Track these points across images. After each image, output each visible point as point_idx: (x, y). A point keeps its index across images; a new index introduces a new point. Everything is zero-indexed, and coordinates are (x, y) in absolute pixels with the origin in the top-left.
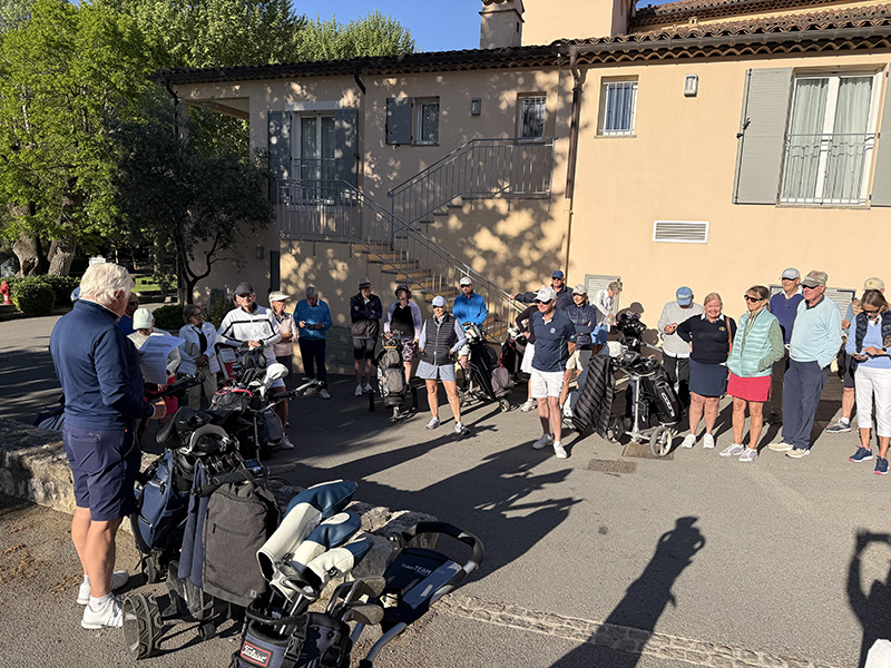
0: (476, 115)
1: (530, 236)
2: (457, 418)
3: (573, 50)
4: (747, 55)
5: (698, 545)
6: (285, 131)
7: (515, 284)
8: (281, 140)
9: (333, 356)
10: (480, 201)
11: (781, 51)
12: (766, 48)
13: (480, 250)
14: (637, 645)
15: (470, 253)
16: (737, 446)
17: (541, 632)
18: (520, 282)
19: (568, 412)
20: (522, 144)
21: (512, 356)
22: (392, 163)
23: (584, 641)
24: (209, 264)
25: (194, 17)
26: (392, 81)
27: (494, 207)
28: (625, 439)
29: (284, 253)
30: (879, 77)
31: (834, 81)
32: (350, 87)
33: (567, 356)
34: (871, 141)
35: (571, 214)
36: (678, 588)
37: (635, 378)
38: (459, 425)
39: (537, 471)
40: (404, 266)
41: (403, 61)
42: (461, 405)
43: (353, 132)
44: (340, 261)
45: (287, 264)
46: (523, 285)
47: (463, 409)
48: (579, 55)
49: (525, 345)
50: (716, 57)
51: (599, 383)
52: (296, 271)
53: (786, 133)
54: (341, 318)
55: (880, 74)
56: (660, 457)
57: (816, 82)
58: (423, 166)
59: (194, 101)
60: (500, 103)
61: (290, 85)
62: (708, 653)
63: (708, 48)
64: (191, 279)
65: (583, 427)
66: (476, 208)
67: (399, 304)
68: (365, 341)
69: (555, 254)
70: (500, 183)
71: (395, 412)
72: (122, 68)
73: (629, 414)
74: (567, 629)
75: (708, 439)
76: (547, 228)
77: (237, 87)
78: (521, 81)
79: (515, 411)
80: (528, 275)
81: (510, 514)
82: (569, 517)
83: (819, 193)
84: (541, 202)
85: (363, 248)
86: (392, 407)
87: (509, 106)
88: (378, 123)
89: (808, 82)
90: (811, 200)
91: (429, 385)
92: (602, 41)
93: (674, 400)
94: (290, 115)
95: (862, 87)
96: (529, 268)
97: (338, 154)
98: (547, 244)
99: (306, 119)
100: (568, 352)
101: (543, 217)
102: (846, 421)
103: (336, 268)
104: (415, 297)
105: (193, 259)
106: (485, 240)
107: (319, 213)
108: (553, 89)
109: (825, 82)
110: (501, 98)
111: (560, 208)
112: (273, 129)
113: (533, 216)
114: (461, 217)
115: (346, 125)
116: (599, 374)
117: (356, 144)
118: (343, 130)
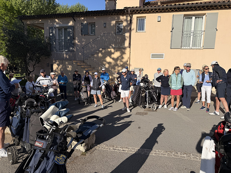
0: (105, 27)
1: (120, 58)
2: (102, 104)
3: (129, 10)
4: (172, 11)
5: (163, 130)
6: (54, 32)
7: (116, 71)
8: (53, 34)
9: (69, 91)
10: (107, 49)
11: (181, 10)
12: (177, 9)
13: (107, 62)
14: (148, 153)
15: (104, 63)
16: (173, 107)
17: (123, 151)
18: (118, 70)
19: (131, 101)
20: (117, 35)
21: (116, 88)
22: (83, 40)
23: (134, 153)
24: (34, 68)
25: (28, 3)
26: (83, 18)
27: (111, 51)
28: (145, 107)
29: (54, 63)
30: (204, 17)
31: (194, 18)
32: (71, 20)
33: (130, 86)
34: (203, 33)
35: (130, 52)
36: (158, 140)
37: (147, 91)
38: (103, 106)
39: (122, 115)
40: (87, 67)
41: (85, 13)
42: (103, 102)
43: (72, 32)
44: (70, 65)
45: (55, 67)
46: (119, 71)
47: (104, 103)
48: (131, 11)
49: (119, 85)
50: (165, 12)
51: (138, 93)
52: (57, 68)
53: (183, 31)
54: (70, 81)
55: (205, 16)
56: (154, 111)
57: (189, 18)
58: (91, 40)
59: (29, 24)
60: (111, 24)
61: (55, 20)
62: (166, 153)
63: (163, 9)
64: (29, 72)
65: (134, 105)
66: (106, 51)
67: (86, 76)
68: (77, 86)
69: (126, 63)
70: (112, 45)
71: (86, 104)
72: (8, 16)
73: (146, 101)
74: (130, 150)
75: (165, 106)
76: (124, 56)
77: (40, 20)
78: (116, 18)
79: (117, 102)
80: (120, 68)
81: (115, 125)
82: (131, 125)
83: (191, 46)
84: (122, 49)
85: (76, 62)
86: (85, 102)
87: (113, 25)
88: (79, 29)
89: (187, 18)
90: (189, 48)
91: (94, 96)
92: (136, 7)
93: (157, 97)
94: (55, 28)
95: (200, 19)
96: (120, 66)
97: (68, 38)
98: (124, 60)
99: (60, 29)
100: (130, 85)
101: (123, 53)
102: (199, 100)
103: (68, 67)
104: (90, 74)
105: (29, 67)
106: (108, 59)
107: (64, 54)
108: (124, 20)
109: (191, 18)
110: (111, 23)
111: (127, 51)
112: (51, 31)
113: (120, 53)
114: (102, 53)
115: (70, 30)
116: (138, 90)
117: (73, 35)
118: (70, 31)
